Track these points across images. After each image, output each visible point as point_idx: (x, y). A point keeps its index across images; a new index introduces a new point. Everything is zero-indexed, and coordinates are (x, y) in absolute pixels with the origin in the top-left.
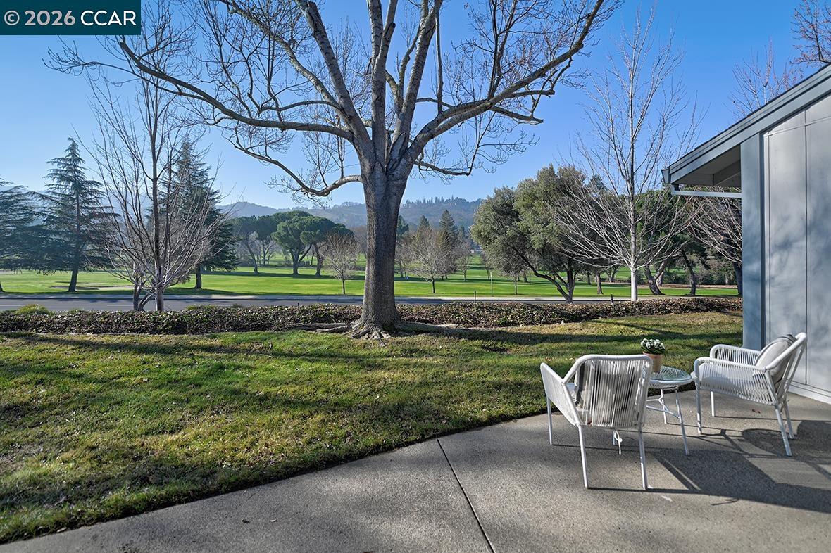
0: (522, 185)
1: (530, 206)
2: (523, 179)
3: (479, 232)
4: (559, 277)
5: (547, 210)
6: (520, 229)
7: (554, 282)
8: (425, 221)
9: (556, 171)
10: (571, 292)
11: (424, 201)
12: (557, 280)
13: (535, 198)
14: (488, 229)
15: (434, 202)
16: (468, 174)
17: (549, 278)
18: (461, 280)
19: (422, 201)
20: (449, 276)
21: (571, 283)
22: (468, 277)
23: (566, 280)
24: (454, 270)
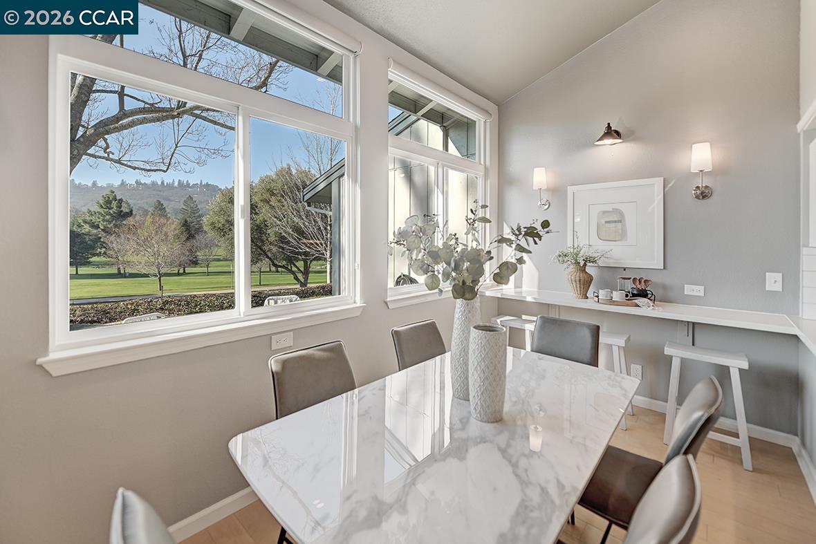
0: (262, 181)
1: (267, 202)
2: (264, 174)
3: (213, 223)
4: (297, 267)
5: (283, 206)
6: (258, 222)
7: (291, 271)
8: (160, 207)
9: (294, 172)
10: (306, 279)
11: (163, 183)
12: (294, 269)
13: (273, 194)
14: (223, 221)
15: (176, 184)
16: (165, 171)
17: (287, 268)
18: (203, 273)
19: (160, 183)
20: (188, 270)
21: (306, 272)
22: (211, 270)
23: (302, 269)
24: (195, 263)
